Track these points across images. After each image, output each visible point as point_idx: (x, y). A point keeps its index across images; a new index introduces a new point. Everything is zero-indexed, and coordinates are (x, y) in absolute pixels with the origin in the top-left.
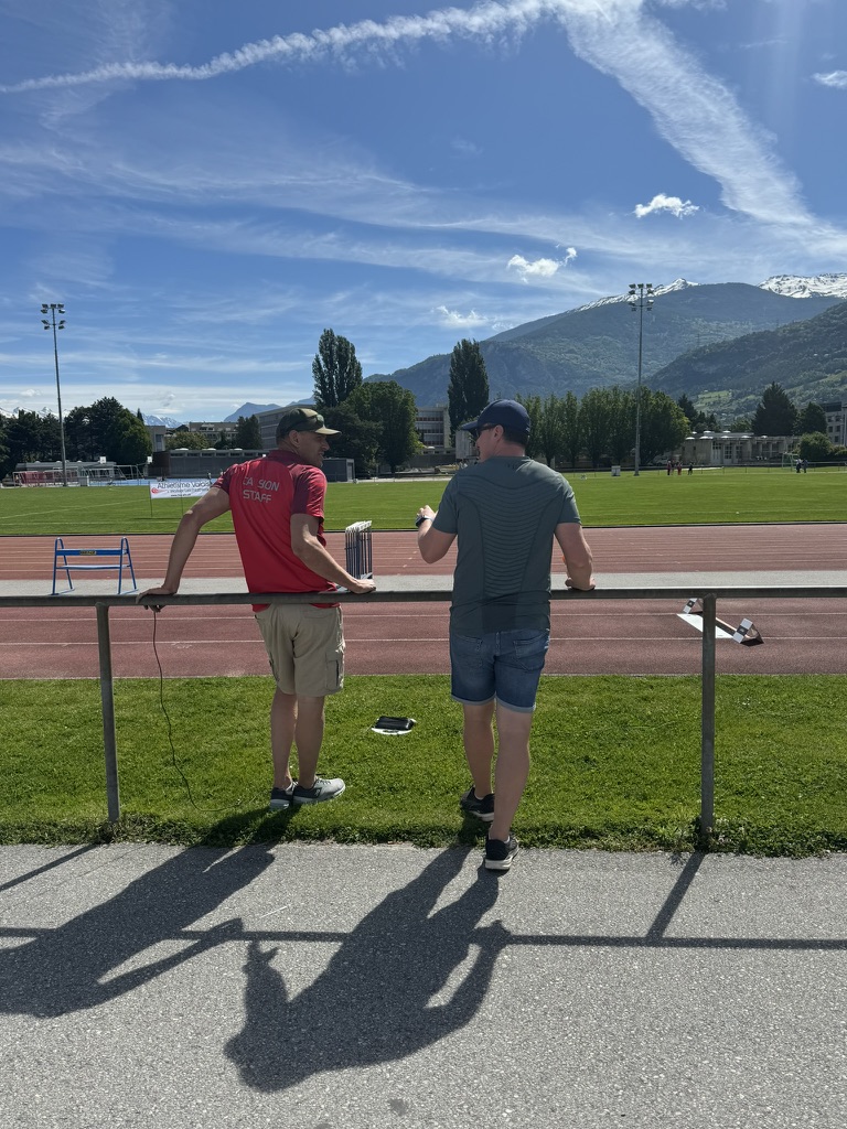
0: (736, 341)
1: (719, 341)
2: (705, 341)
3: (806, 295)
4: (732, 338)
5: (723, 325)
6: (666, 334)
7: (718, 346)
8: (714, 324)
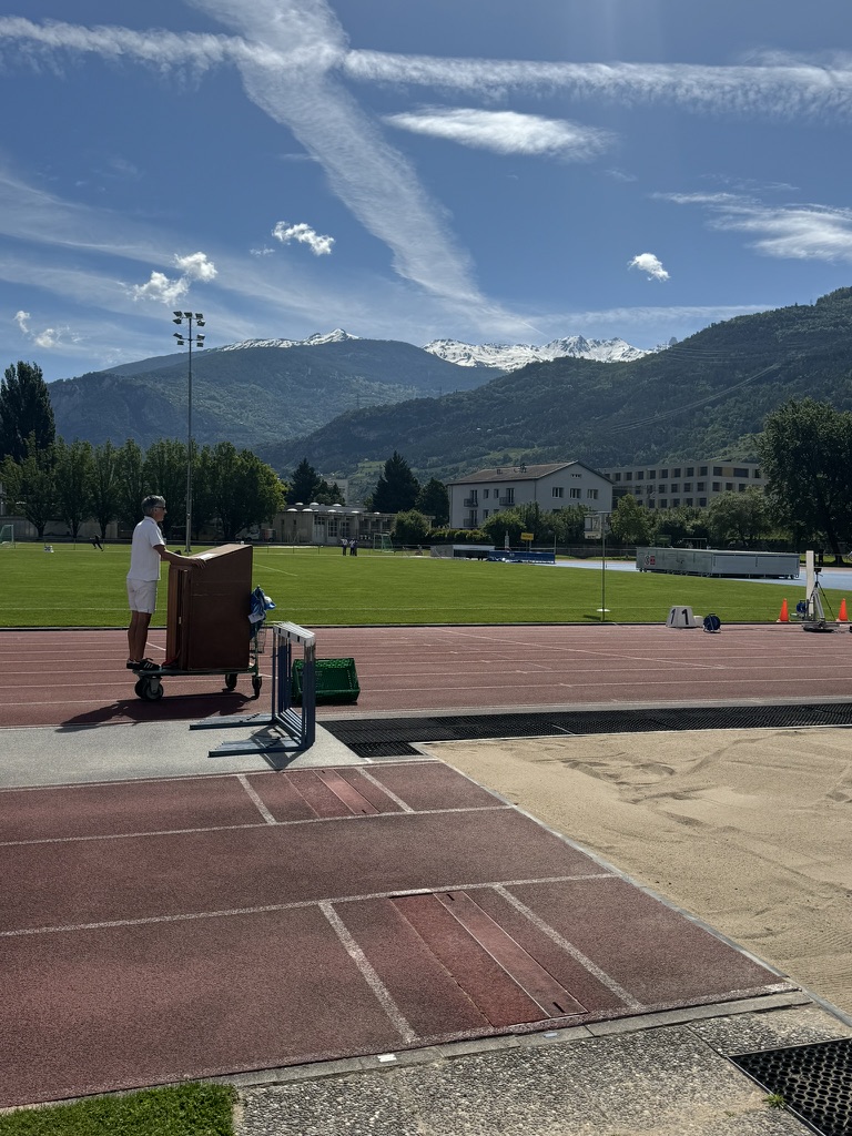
0: (398, 405)
1: (381, 404)
2: (365, 403)
3: (471, 363)
4: (394, 402)
5: (386, 387)
6: (323, 390)
7: (379, 409)
8: (376, 385)
